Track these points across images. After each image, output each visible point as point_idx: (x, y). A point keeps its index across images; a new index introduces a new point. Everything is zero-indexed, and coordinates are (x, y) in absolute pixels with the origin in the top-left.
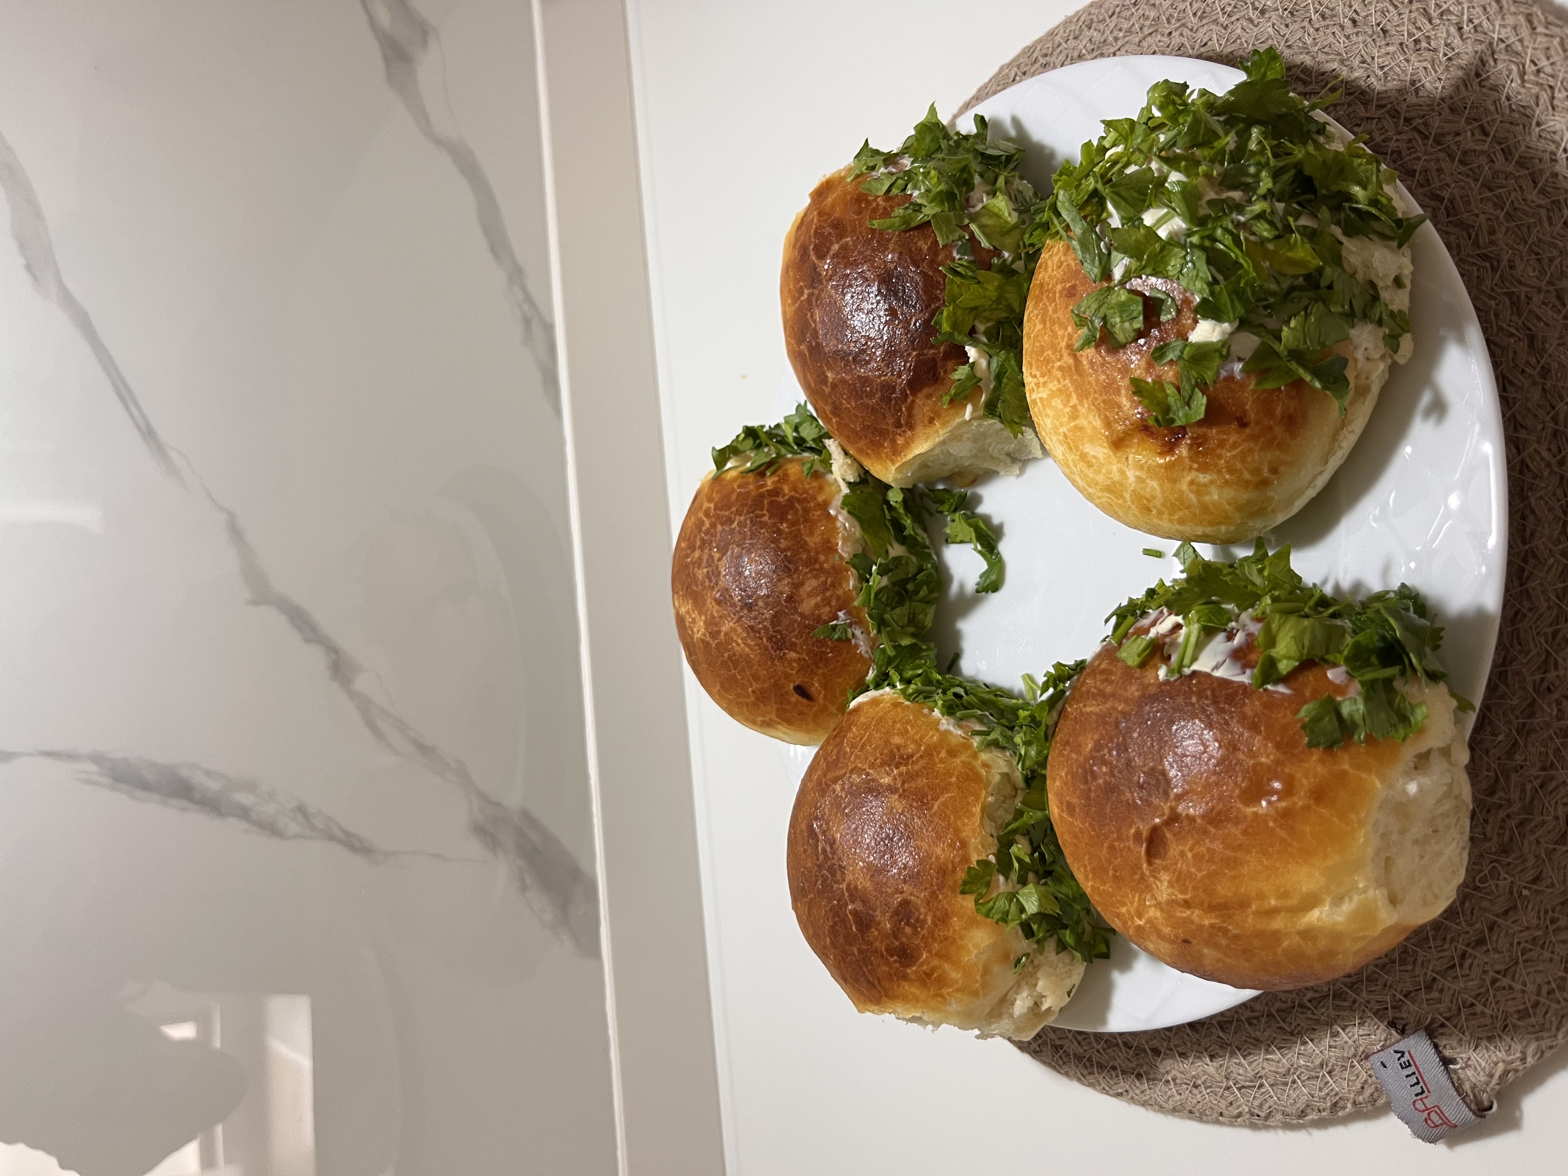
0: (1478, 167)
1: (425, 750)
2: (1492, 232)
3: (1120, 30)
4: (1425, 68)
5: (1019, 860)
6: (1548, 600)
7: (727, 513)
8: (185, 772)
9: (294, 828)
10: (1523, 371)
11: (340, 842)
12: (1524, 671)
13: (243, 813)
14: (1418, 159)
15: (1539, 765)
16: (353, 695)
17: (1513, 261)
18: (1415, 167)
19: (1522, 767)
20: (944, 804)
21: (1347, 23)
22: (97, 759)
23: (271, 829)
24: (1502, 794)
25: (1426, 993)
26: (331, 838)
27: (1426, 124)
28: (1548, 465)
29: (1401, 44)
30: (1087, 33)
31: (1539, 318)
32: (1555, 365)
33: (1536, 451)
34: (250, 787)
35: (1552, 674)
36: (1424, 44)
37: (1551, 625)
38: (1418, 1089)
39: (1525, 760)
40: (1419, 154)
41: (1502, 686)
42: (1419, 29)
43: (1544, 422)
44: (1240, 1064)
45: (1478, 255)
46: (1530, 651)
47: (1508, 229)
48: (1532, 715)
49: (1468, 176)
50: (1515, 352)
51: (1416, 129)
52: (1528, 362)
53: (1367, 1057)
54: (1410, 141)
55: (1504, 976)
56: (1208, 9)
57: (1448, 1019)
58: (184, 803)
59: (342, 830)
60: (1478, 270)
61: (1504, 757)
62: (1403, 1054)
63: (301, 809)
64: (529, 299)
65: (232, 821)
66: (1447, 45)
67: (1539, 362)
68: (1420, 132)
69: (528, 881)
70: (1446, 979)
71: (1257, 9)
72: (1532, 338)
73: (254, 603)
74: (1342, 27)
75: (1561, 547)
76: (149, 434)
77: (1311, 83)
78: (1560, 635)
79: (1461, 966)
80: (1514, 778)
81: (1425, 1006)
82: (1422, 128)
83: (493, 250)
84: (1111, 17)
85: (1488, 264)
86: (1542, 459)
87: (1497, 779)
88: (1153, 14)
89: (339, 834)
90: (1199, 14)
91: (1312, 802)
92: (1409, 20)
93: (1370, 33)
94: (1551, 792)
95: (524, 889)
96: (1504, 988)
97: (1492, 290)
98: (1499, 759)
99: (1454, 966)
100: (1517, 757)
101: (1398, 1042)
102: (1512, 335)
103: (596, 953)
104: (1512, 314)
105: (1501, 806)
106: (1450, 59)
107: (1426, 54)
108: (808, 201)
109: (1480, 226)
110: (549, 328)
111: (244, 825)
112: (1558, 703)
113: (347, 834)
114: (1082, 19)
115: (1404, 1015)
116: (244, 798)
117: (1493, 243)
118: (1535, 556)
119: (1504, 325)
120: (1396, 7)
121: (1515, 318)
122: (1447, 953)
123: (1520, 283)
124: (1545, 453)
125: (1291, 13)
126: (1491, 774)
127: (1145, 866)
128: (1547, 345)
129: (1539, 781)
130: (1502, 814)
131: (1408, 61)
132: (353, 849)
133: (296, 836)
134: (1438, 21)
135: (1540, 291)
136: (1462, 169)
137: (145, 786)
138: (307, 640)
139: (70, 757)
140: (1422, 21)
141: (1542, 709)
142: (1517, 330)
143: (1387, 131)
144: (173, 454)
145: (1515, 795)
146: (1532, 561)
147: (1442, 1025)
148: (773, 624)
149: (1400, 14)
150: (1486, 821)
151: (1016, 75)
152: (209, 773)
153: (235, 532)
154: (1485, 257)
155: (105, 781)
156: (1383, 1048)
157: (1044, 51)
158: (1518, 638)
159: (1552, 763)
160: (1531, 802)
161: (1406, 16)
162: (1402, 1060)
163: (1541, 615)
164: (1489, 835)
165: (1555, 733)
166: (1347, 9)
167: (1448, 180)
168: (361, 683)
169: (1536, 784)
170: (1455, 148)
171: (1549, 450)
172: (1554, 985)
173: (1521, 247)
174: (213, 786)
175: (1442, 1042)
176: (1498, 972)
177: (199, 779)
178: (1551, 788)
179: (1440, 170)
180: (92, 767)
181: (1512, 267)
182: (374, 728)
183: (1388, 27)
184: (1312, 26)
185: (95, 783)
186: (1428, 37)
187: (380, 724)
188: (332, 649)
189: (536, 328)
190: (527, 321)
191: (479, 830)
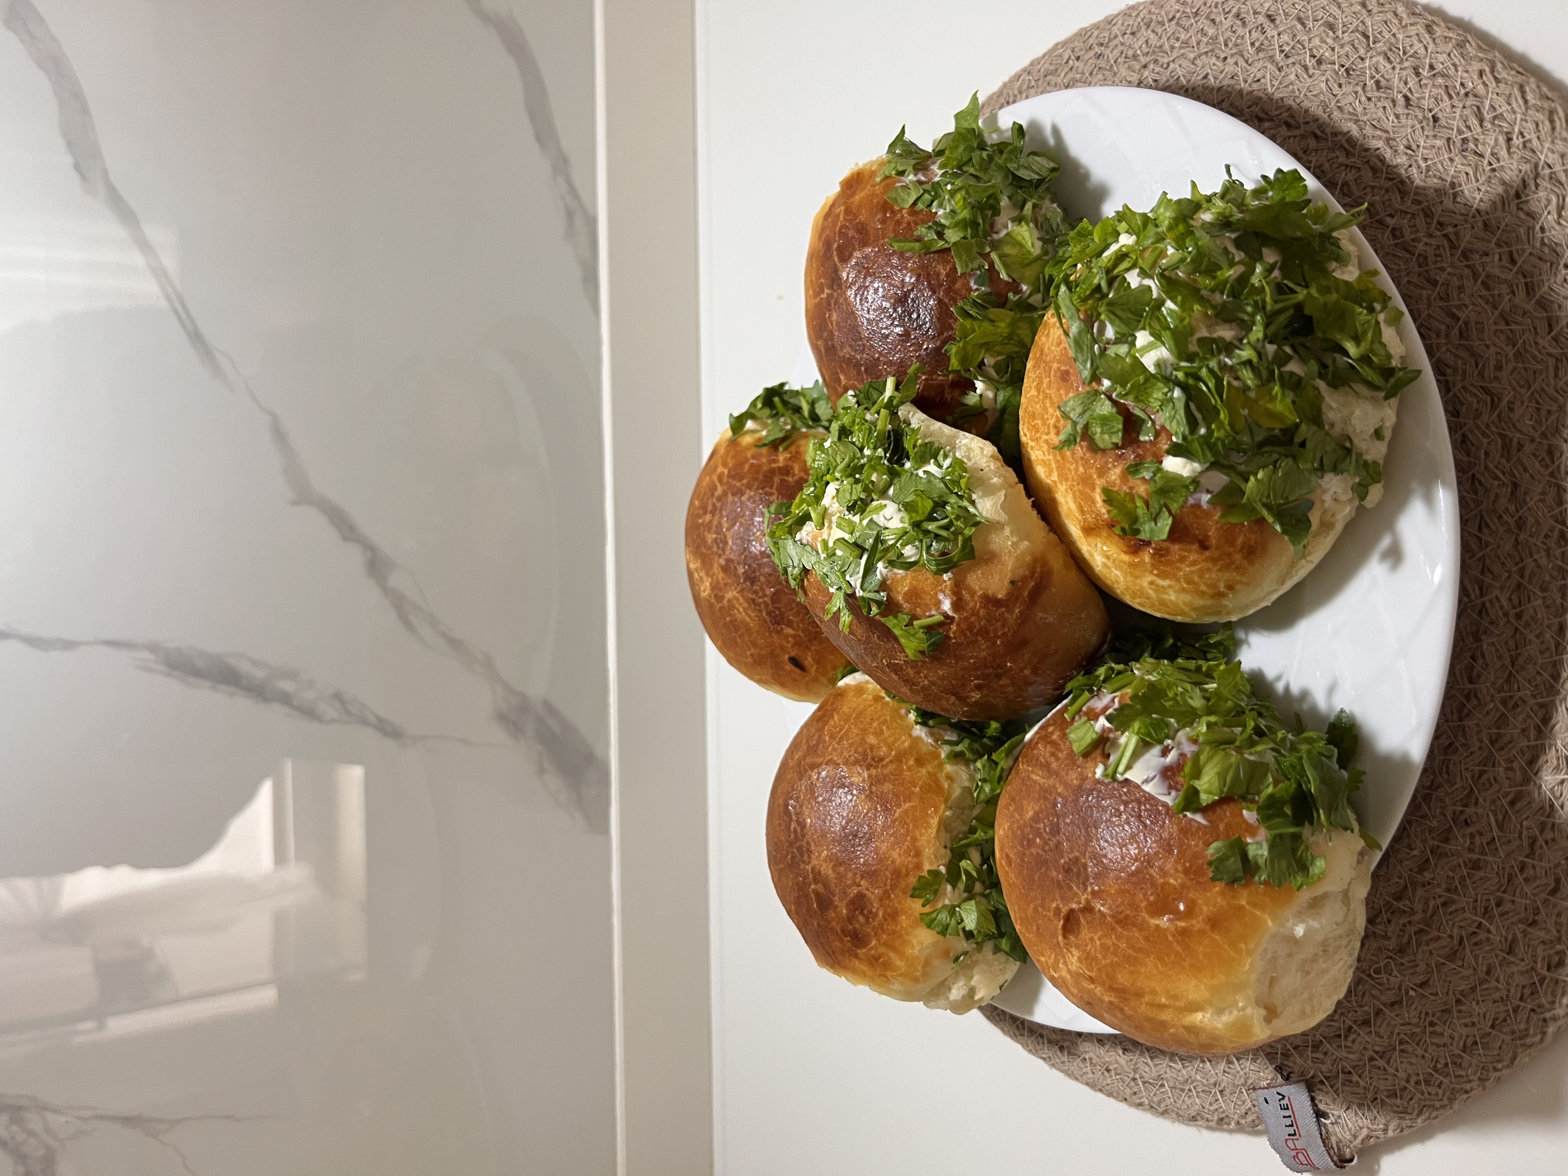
0: (1499, 295)
1: (455, 643)
2: (1499, 368)
3: (1177, 39)
4: (1467, 174)
5: (967, 873)
6: (1481, 741)
7: (738, 484)
8: (232, 661)
9: (331, 713)
10: (1500, 517)
11: (374, 727)
12: (1447, 800)
13: (285, 699)
14: (1443, 269)
15: (1444, 886)
16: (386, 590)
17: (1513, 403)
18: (1438, 278)
19: (1429, 883)
20: (906, 812)
21: (1401, 101)
22: (153, 647)
23: (310, 713)
24: (1407, 902)
25: (1312, 1052)
26: (365, 722)
27: (1457, 234)
28: (1506, 614)
29: (1448, 140)
30: (1145, 33)
31: (1525, 470)
32: (1531, 519)
33: (1497, 598)
34: (292, 675)
35: (1470, 811)
36: (1472, 145)
37: (1479, 764)
38: (1291, 1130)
39: (1433, 879)
40: (1445, 265)
41: (1425, 807)
42: (1469, 128)
43: (1510, 571)
44: (1146, 1064)
45: (1482, 387)
46: (1455, 783)
47: (1515, 369)
48: (1446, 840)
49: (1487, 302)
50: (1497, 496)
51: (1446, 236)
52: (1507, 509)
53: (1254, 1089)
54: (1438, 247)
55: (1381, 1057)
56: (1266, 43)
57: (1327, 1078)
58: (232, 689)
59: (375, 716)
60: (1478, 402)
61: (1416, 870)
62: (1284, 1097)
63: (338, 697)
64: (573, 191)
65: (276, 706)
66: (1493, 154)
67: (1518, 512)
68: (1449, 240)
69: (546, 765)
70: (1331, 1044)
71: (1314, 57)
72: (1515, 486)
73: (295, 503)
74: (1394, 102)
75: (1503, 694)
76: (196, 337)
77: (1354, 155)
78: (1485, 776)
79: (1346, 1037)
80: (1420, 892)
81: (1309, 1062)
82: (1453, 237)
83: (539, 138)
84: (1170, 20)
85: (1489, 398)
86: (1501, 607)
87: (1406, 886)
88: (1211, 32)
89: (373, 719)
90: (1257, 44)
91: (1208, 927)
92: (1461, 116)
93: (1420, 117)
94: (1451, 913)
95: (541, 771)
96: (1379, 1068)
97: (1488, 426)
98: (1411, 870)
99: (1339, 1036)
100: (1426, 874)
101: (1281, 1086)
102: (1497, 478)
103: (605, 830)
104: (1502, 456)
105: (1405, 912)
106: (1494, 170)
107: (1471, 157)
108: (838, 189)
109: (1488, 358)
110: (592, 222)
111: (286, 710)
112: (1472, 836)
113: (381, 720)
114: (1142, 15)
115: (1290, 1064)
116: (287, 686)
117: (1497, 378)
118: (1476, 697)
119: (1491, 466)
120: (1450, 97)
121: (1503, 461)
122: (1336, 1024)
123: (1515, 426)
124: (1504, 602)
125: (1347, 71)
126: (1402, 881)
127: (1060, 938)
128: (1528, 498)
129: (1442, 900)
130: (1403, 920)
131: (1451, 160)
132: (386, 733)
133: (333, 721)
134: (1489, 126)
135: (1533, 441)
136: (1484, 292)
137: (198, 673)
138: (345, 539)
139: (127, 646)
140: (1474, 122)
141: (1457, 838)
142: (1503, 473)
143: (1417, 231)
144: (218, 356)
145: (1418, 907)
146: (1474, 701)
147: (1322, 1082)
148: (773, 601)
149: (1453, 106)
150: (1389, 921)
151: (1069, 58)
152: (254, 663)
153: (279, 435)
154: (1487, 391)
155: (161, 668)
156: (1268, 1087)
157: (1101, 40)
158: (1447, 767)
159: (1456, 888)
160: (1431, 917)
161: (1458, 111)
162: (1282, 1102)
163: (1472, 753)
164: (1389, 934)
165: (1464, 862)
166: (1402, 85)
167: (1467, 302)
168: (395, 580)
169: (1439, 901)
170: (1480, 269)
171: (1510, 600)
172: (1421, 1078)
173: (1524, 391)
174: (259, 674)
175: (1319, 1097)
176: (1377, 1052)
177: (244, 667)
178: (1451, 910)
179: (1461, 288)
180: (147, 655)
181: (1511, 410)
182: (407, 623)
183: (1440, 115)
184: (1364, 92)
185: (151, 670)
186: (1477, 140)
187: (412, 618)
188: (369, 547)
189: (579, 221)
190: (570, 215)
191: (502, 717)
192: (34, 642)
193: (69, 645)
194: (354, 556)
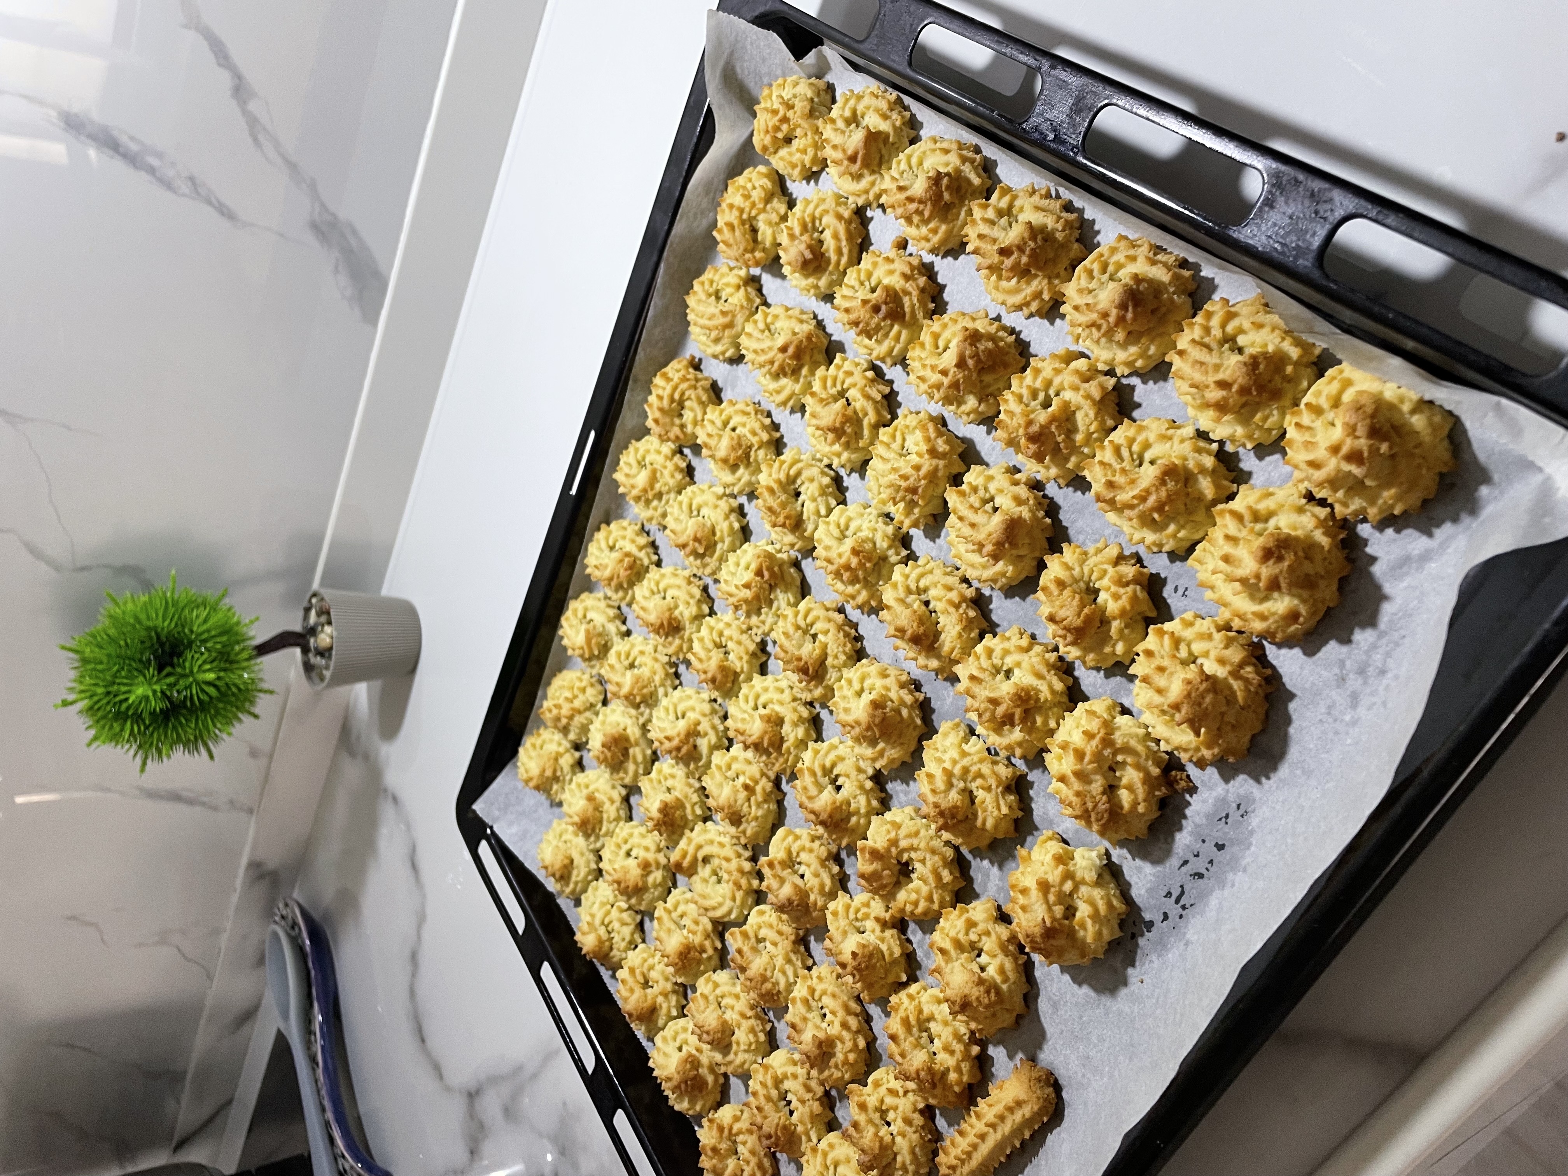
1: (290, 164)
8: (115, 133)
9: (185, 188)
11: (215, 207)
13: (152, 171)
16: (245, 112)
22: (55, 107)
23: (168, 185)
26: (209, 202)
34: (160, 156)
58: (111, 153)
59: (218, 201)
63: (192, 179)
65: (143, 174)
69: (341, 269)
73: (187, 27)
89: (215, 202)
95: (336, 271)
103: (374, 323)
111: (151, 178)
113: (221, 204)
116: (154, 162)
132: (223, 214)
133: (184, 195)
137: (87, 135)
138: (219, 65)
139: (39, 102)
152: (132, 138)
155: (62, 125)
168: (253, 106)
174: (134, 147)
177: (124, 139)
180: (52, 113)
182: (256, 140)
187: (261, 137)
188: (238, 76)
191: (315, 226)
194: (225, 78)
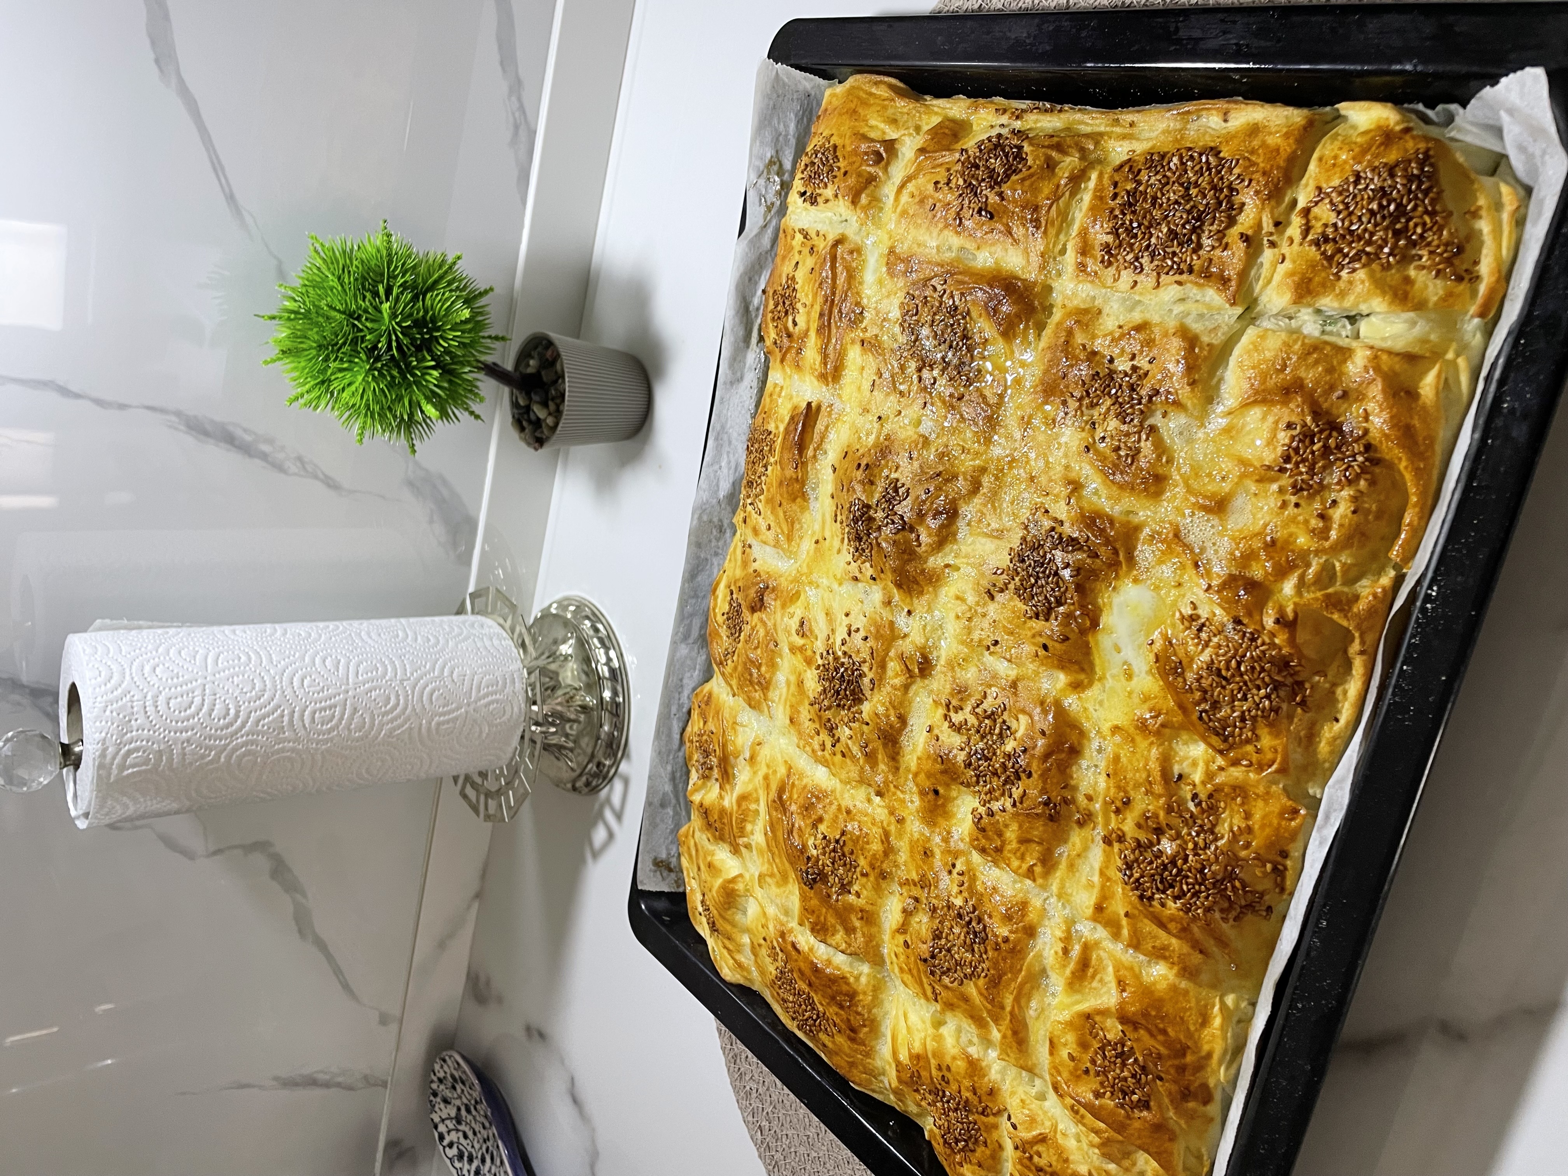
8: (231, 428)
9: (293, 469)
11: (322, 481)
13: (264, 457)
22: (178, 414)
23: (280, 468)
26: (316, 477)
34: (270, 441)
58: (229, 447)
59: (324, 475)
63: (300, 459)
64: (522, 108)
65: (257, 461)
69: (435, 518)
76: (231, 198)
83: (503, 62)
95: (431, 521)
110: (533, 133)
111: (264, 464)
113: (327, 477)
116: (266, 448)
132: (329, 486)
137: (206, 434)
139: (162, 411)
144: (244, 213)
152: (245, 430)
155: (182, 428)
174: (248, 438)
177: (239, 433)
180: (174, 418)
185: (176, 429)
189: (523, 133)
190: (516, 127)
191: (410, 484)
192: (99, 402)
193: (122, 407)
